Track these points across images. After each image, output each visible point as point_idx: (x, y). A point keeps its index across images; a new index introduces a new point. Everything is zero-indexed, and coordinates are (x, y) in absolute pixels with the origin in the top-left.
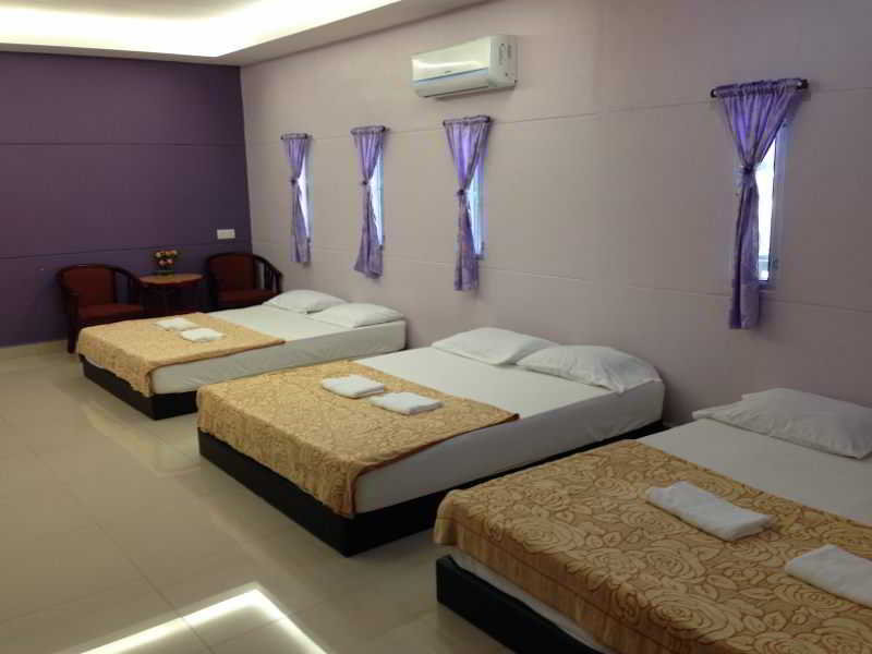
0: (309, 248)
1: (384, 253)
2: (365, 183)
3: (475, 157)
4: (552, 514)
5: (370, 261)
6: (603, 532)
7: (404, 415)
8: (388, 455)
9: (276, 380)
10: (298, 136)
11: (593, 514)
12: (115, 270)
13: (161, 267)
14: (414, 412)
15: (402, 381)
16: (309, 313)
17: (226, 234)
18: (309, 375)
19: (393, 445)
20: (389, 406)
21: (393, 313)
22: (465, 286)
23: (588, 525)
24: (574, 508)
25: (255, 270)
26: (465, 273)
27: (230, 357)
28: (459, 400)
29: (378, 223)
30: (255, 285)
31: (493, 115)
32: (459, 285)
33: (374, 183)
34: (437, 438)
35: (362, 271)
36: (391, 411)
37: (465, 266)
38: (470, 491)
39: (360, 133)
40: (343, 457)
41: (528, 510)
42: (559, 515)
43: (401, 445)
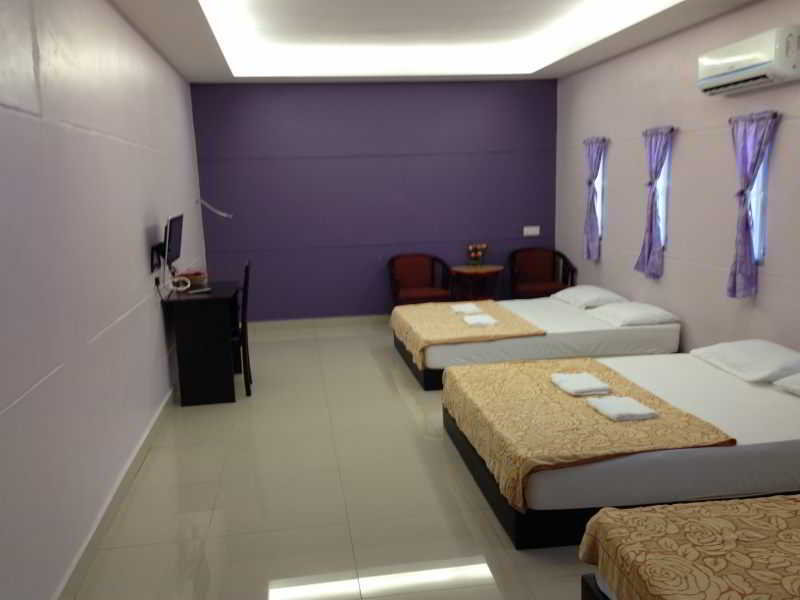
0: (600, 247)
1: (665, 253)
2: (651, 184)
3: (759, 155)
4: (701, 557)
5: (651, 261)
6: (749, 590)
7: (611, 420)
8: (566, 458)
9: (513, 369)
10: (597, 139)
11: (751, 568)
12: (434, 260)
13: (471, 259)
14: (622, 419)
15: (633, 385)
16: (587, 308)
17: (531, 231)
18: (546, 368)
19: (579, 449)
20: (601, 409)
21: (668, 315)
22: (739, 294)
23: (737, 580)
24: (732, 555)
25: (555, 265)
26: (740, 280)
27: (493, 343)
28: (680, 414)
29: (661, 225)
30: (554, 277)
31: (779, 109)
32: (733, 292)
33: (661, 184)
34: (628, 449)
35: (643, 270)
36: (601, 414)
37: (740, 271)
38: (624, 512)
39: (651, 134)
40: (522, 452)
41: (675, 547)
42: (709, 561)
43: (585, 450)
